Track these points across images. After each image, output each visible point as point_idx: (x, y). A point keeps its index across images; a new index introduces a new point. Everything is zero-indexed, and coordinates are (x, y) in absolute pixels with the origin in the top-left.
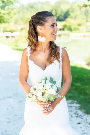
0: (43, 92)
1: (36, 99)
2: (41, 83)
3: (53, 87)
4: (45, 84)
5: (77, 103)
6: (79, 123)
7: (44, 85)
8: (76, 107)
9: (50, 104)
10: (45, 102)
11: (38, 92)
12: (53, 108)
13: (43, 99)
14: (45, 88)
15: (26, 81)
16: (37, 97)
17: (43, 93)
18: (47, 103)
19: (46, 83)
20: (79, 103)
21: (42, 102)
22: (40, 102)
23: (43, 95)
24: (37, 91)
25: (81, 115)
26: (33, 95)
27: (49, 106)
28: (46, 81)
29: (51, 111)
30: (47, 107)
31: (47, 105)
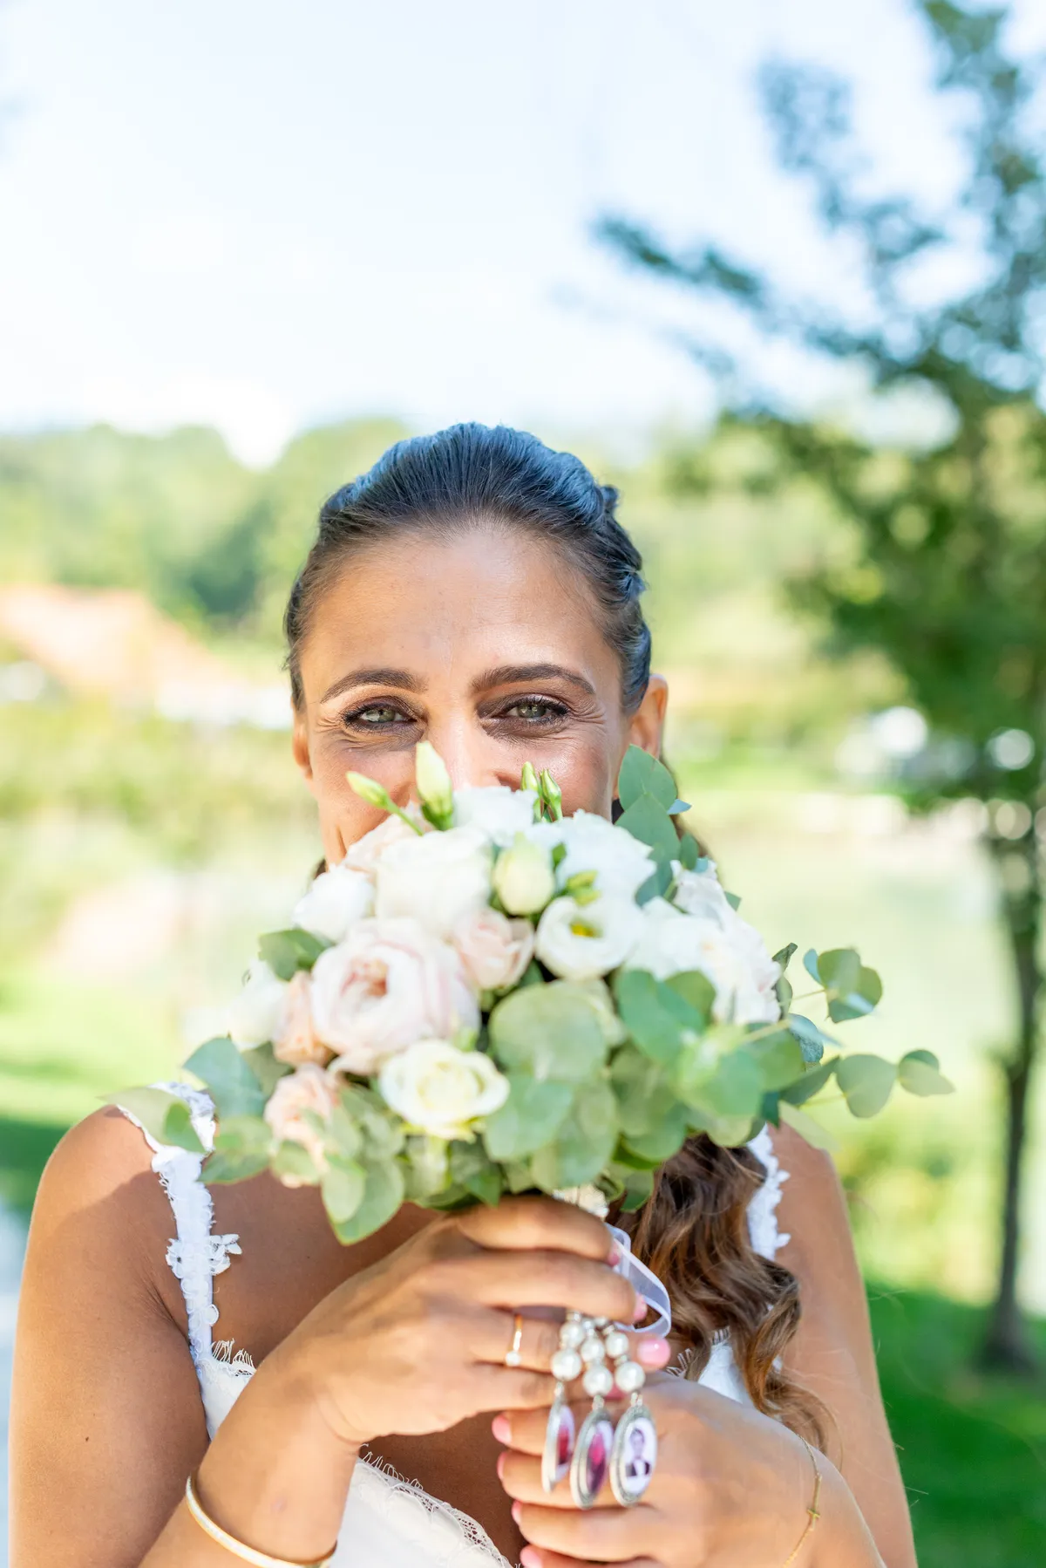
27: (631, 1380)
31: (594, 1350)
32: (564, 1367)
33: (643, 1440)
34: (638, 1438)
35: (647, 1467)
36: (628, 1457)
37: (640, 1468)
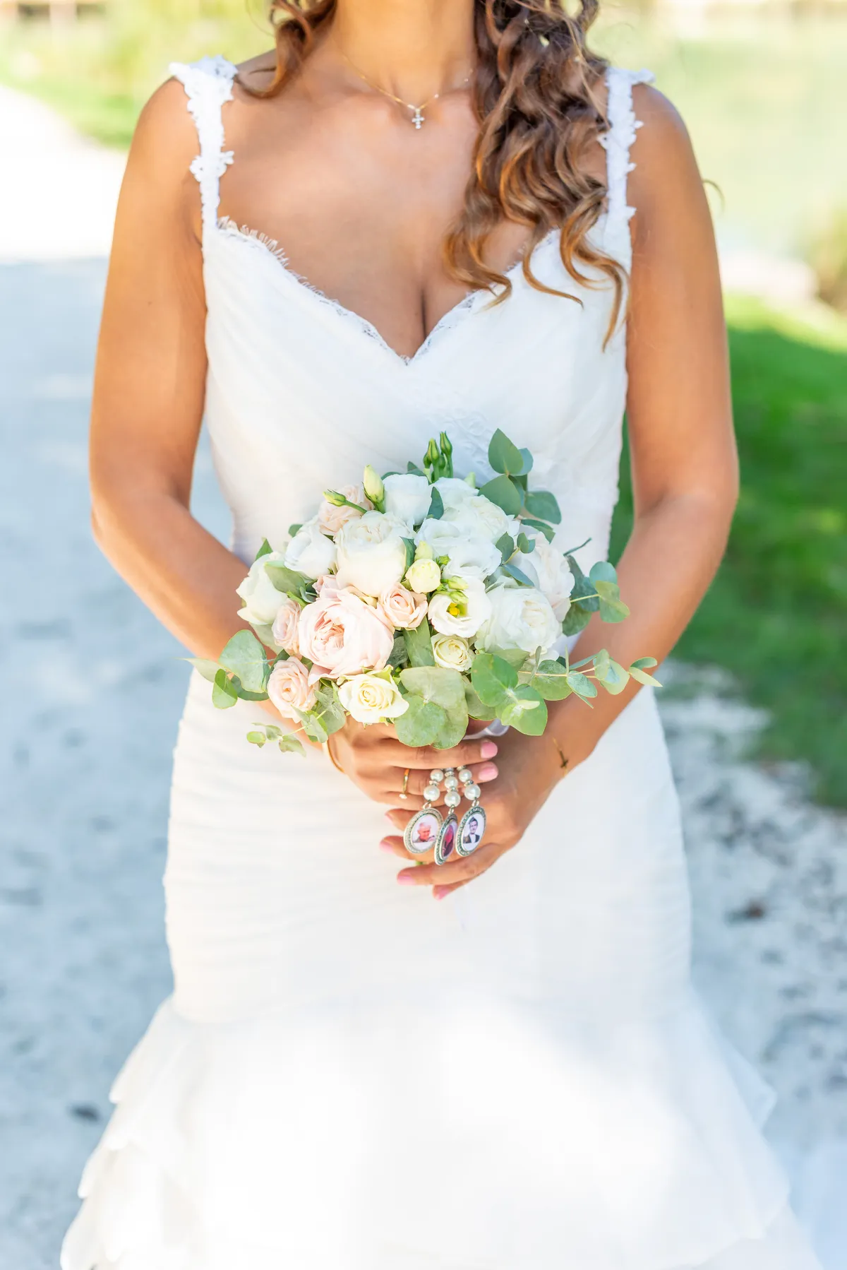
0: (407, 618)
1: (318, 707)
2: (378, 506)
3: (524, 561)
4: (430, 524)
5: (725, 696)
6: (754, 912)
7: (419, 538)
8: (720, 739)
9: (489, 775)
10: (427, 750)
11: (339, 629)
12: (521, 818)
13: (401, 707)
14: (425, 576)
15: (181, 492)
16: (325, 683)
17: (400, 633)
18: (449, 764)
19: (437, 509)
20: (755, 695)
21: (389, 742)
22: (360, 744)
23: (400, 662)
24: (335, 614)
25: (768, 827)
26: (274, 656)
27: (472, 793)
28: (443, 484)
29: (487, 854)
30: (452, 801)
31: (451, 783)
32: (431, 795)
33: (477, 825)
34: (474, 823)
35: (477, 837)
36: (466, 832)
37: (473, 838)
